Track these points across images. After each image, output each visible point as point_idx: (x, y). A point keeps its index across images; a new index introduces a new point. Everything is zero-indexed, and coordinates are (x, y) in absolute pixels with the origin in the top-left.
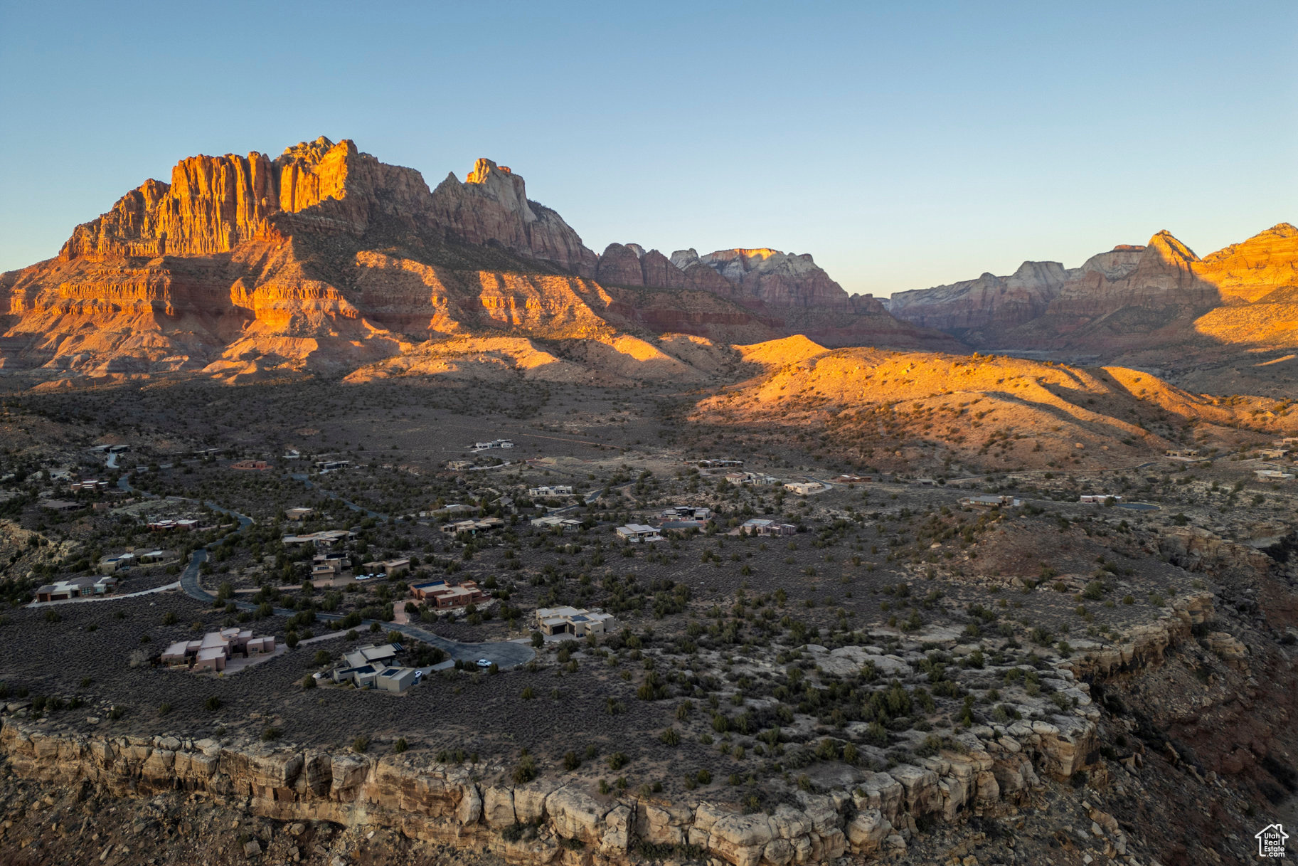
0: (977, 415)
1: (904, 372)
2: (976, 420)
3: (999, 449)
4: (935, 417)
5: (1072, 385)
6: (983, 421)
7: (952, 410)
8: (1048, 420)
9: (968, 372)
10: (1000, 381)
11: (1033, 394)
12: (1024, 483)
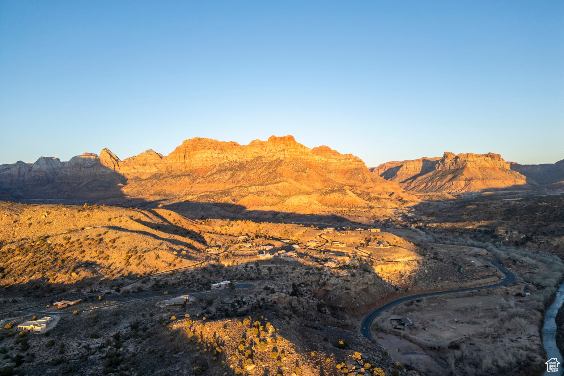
0: (110, 241)
1: (43, 217)
2: (110, 244)
3: (137, 261)
4: (84, 245)
5: (148, 220)
6: (116, 244)
7: (93, 239)
8: (151, 240)
9: (89, 215)
10: (110, 219)
11: (132, 225)
12: (161, 280)
